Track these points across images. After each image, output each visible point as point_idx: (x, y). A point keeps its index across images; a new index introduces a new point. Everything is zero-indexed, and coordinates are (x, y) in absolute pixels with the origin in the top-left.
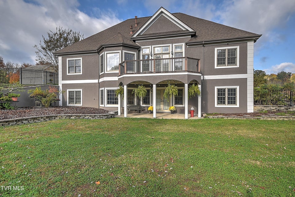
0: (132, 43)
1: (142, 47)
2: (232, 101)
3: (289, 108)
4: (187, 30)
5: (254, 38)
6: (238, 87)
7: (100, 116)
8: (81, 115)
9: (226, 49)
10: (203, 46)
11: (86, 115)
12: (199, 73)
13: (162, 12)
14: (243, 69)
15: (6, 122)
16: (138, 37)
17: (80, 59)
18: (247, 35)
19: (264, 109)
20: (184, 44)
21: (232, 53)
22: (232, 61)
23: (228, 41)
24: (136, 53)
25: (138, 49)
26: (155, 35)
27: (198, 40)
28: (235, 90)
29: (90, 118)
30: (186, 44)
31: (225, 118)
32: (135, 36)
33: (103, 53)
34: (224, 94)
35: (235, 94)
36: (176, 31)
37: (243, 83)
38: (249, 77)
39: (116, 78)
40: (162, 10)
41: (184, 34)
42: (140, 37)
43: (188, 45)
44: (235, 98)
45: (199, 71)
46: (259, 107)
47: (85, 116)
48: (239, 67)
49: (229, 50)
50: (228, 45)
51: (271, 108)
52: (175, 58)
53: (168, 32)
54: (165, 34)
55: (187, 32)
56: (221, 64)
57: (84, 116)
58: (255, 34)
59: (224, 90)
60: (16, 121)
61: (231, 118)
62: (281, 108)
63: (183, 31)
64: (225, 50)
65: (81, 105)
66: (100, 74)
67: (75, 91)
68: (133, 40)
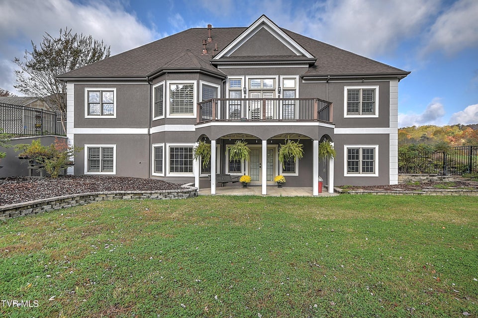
0: (212, 69)
1: (229, 77)
2: (369, 168)
3: (444, 178)
4: (304, 55)
5: (399, 75)
6: (377, 147)
7: (178, 193)
8: (143, 192)
9: (360, 89)
10: (327, 82)
11: (153, 192)
12: (331, 123)
13: (263, 23)
14: (384, 121)
15: (16, 209)
16: (222, 60)
17: (113, 91)
18: (390, 71)
19: (411, 180)
20: (297, 77)
21: (369, 94)
22: (368, 108)
23: (363, 78)
24: (219, 87)
25: (222, 79)
26: (252, 59)
27: (320, 72)
28: (372, 150)
29: (160, 197)
30: (302, 78)
31: (374, 194)
32: (217, 58)
33: (163, 83)
34: (358, 157)
35: (372, 157)
36: (285, 56)
37: (383, 140)
38: (392, 132)
39: (192, 128)
40: (264, 19)
41: (301, 60)
42: (225, 61)
43: (305, 80)
44: (372, 163)
45: (331, 120)
46: (405, 177)
47: (151, 194)
48: (378, 117)
49: (364, 90)
50: (363, 84)
51: (421, 178)
52: (283, 99)
53: (273, 56)
54: (268, 58)
55: (304, 58)
56: (353, 111)
57: (149, 195)
58: (401, 70)
59: (358, 151)
60: (32, 206)
61: (382, 194)
62: (434, 178)
63: (296, 56)
64: (358, 90)
65: (114, 173)
66: (154, 119)
67: (102, 147)
68: (213, 65)
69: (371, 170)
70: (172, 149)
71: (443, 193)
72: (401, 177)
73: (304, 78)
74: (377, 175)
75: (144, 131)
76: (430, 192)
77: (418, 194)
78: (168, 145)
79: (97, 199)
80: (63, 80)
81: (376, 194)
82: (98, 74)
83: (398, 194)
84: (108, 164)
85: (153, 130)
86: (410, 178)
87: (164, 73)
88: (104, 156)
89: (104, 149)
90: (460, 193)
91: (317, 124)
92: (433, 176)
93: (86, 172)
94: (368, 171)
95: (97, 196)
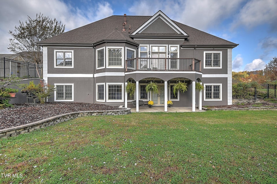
0: (131, 40)
1: (140, 45)
2: (217, 96)
3: (255, 101)
4: (182, 34)
5: (232, 46)
6: (221, 85)
8: (104, 111)
9: (212, 53)
10: (195, 49)
11: (109, 111)
12: (200, 72)
13: (160, 15)
14: (225, 70)
15: (47, 122)
16: (136, 35)
17: (72, 52)
18: (228, 44)
19: (239, 102)
20: (178, 46)
21: (217, 56)
22: (217, 63)
23: (214, 47)
24: (135, 50)
25: (136, 46)
26: (153, 35)
27: (191, 43)
28: (219, 86)
29: (113, 114)
30: (181, 46)
31: (224, 110)
32: (134, 34)
33: (104, 48)
34: (211, 90)
35: (219, 90)
36: (171, 34)
37: (224, 81)
38: (229, 76)
39: (123, 74)
40: (160, 13)
41: (181, 36)
42: (138, 36)
43: (183, 47)
44: (218, 94)
45: (200, 70)
46: (236, 101)
48: (221, 68)
49: (214, 54)
50: (213, 50)
51: (244, 101)
53: (165, 34)
54: (162, 35)
55: (182, 35)
56: (208, 65)
57: (107, 113)
58: (234, 43)
59: (211, 86)
61: (228, 110)
62: (250, 101)
63: (177, 34)
64: (211, 54)
65: (73, 100)
66: (97, 69)
67: (65, 85)
68: (131, 38)
69: (218, 97)
70: (109, 86)
71: (259, 109)
72: (233, 101)
73: (183, 46)
74: (221, 100)
75: (91, 76)
76: (253, 109)
77: (247, 110)
78: (107, 84)
79: (79, 115)
80: (40, 45)
81: (225, 110)
82: (62, 42)
83: (237, 110)
84: (69, 95)
85: (96, 75)
86: (239, 101)
87: (105, 42)
88: (66, 90)
89: (66, 86)
90: (268, 109)
91: (195, 72)
92: (250, 100)
93: (55, 100)
94: (216, 98)
95: (79, 114)
